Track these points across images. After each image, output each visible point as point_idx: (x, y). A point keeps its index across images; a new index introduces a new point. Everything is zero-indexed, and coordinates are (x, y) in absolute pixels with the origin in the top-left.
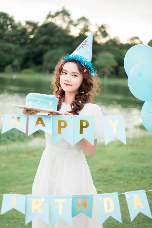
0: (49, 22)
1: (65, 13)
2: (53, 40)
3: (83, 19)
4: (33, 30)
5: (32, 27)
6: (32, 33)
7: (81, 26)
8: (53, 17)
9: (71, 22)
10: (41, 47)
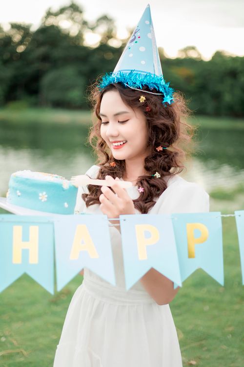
0: (49, 25)
1: (75, 8)
2: (57, 53)
3: (105, 18)
4: (24, 37)
5: (22, 33)
6: (21, 43)
7: (103, 29)
8: (56, 15)
9: (85, 23)
10: (37, 66)
